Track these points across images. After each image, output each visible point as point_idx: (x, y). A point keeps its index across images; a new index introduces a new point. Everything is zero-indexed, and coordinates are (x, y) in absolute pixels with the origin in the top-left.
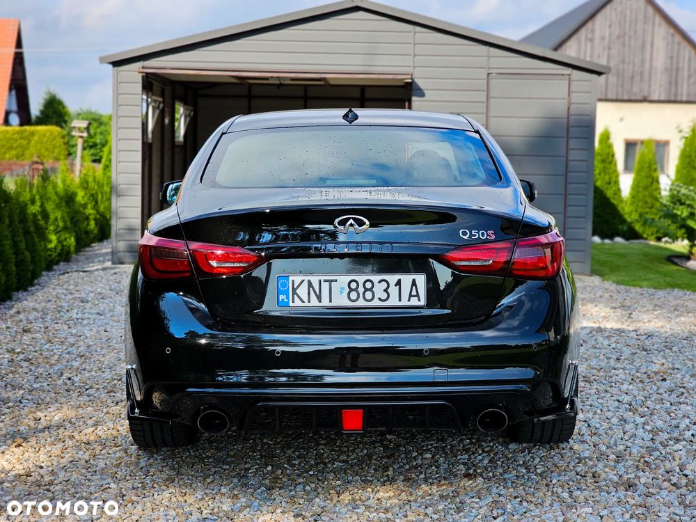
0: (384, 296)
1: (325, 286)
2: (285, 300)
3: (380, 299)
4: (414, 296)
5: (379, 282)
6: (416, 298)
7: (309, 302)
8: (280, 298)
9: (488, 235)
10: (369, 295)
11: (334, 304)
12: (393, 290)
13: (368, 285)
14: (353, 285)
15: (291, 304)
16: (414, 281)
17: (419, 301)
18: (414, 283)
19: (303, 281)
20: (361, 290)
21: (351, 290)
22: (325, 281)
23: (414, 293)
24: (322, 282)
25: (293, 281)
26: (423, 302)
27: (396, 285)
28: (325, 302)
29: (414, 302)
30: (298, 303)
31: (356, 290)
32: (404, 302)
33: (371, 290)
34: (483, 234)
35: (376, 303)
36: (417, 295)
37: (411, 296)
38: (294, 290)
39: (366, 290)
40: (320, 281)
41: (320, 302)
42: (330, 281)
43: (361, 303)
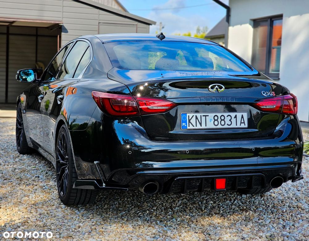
0: (230, 123)
1: (203, 118)
2: (185, 126)
3: (228, 124)
4: (242, 123)
5: (227, 116)
6: (244, 124)
7: (196, 126)
8: (183, 125)
10: (223, 123)
11: (207, 127)
12: (234, 120)
13: (223, 118)
14: (216, 118)
15: (188, 128)
16: (242, 115)
17: (245, 125)
18: (242, 117)
19: (193, 116)
20: (219, 120)
21: (215, 120)
22: (203, 116)
23: (242, 121)
24: (202, 116)
25: (189, 116)
26: (246, 126)
27: (234, 118)
28: (203, 127)
29: (243, 126)
30: (191, 127)
31: (217, 120)
32: (238, 126)
33: (224, 120)
35: (226, 126)
36: (244, 123)
37: (241, 123)
38: (189, 120)
39: (222, 120)
40: (201, 116)
41: (201, 126)
42: (206, 116)
43: (220, 126)
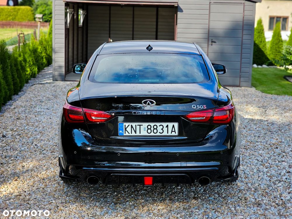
0: (161, 131)
1: (138, 127)
2: (122, 133)
3: (160, 133)
5: (160, 126)
7: (131, 133)
8: (120, 132)
9: (203, 107)
10: (155, 131)
11: (141, 134)
12: (165, 129)
13: (155, 127)
14: (149, 127)
15: (124, 134)
17: (175, 133)
18: (173, 126)
19: (129, 125)
20: (152, 129)
21: (148, 129)
22: (138, 125)
23: (173, 130)
25: (125, 125)
26: (177, 134)
27: (166, 127)
28: (138, 134)
29: (173, 134)
30: (127, 134)
31: (150, 129)
32: (170, 134)
33: (156, 129)
34: (201, 107)
35: (158, 134)
36: (175, 131)
38: (126, 129)
39: (154, 129)
40: (136, 125)
41: (136, 133)
42: (140, 125)
43: (152, 134)
